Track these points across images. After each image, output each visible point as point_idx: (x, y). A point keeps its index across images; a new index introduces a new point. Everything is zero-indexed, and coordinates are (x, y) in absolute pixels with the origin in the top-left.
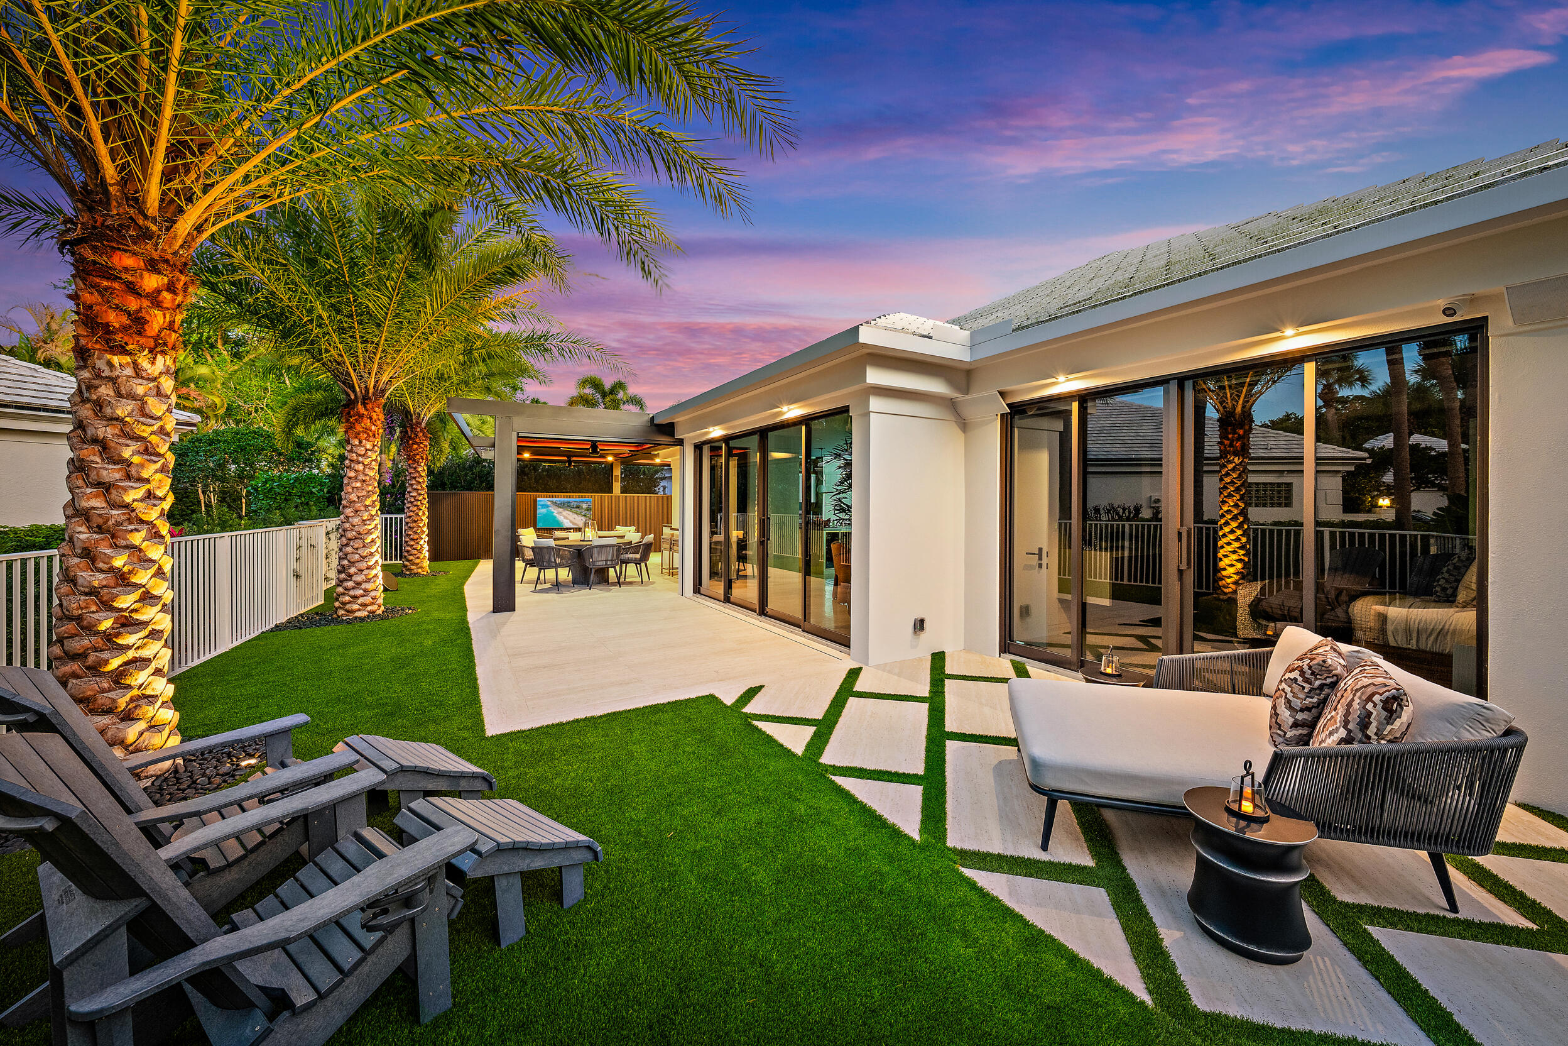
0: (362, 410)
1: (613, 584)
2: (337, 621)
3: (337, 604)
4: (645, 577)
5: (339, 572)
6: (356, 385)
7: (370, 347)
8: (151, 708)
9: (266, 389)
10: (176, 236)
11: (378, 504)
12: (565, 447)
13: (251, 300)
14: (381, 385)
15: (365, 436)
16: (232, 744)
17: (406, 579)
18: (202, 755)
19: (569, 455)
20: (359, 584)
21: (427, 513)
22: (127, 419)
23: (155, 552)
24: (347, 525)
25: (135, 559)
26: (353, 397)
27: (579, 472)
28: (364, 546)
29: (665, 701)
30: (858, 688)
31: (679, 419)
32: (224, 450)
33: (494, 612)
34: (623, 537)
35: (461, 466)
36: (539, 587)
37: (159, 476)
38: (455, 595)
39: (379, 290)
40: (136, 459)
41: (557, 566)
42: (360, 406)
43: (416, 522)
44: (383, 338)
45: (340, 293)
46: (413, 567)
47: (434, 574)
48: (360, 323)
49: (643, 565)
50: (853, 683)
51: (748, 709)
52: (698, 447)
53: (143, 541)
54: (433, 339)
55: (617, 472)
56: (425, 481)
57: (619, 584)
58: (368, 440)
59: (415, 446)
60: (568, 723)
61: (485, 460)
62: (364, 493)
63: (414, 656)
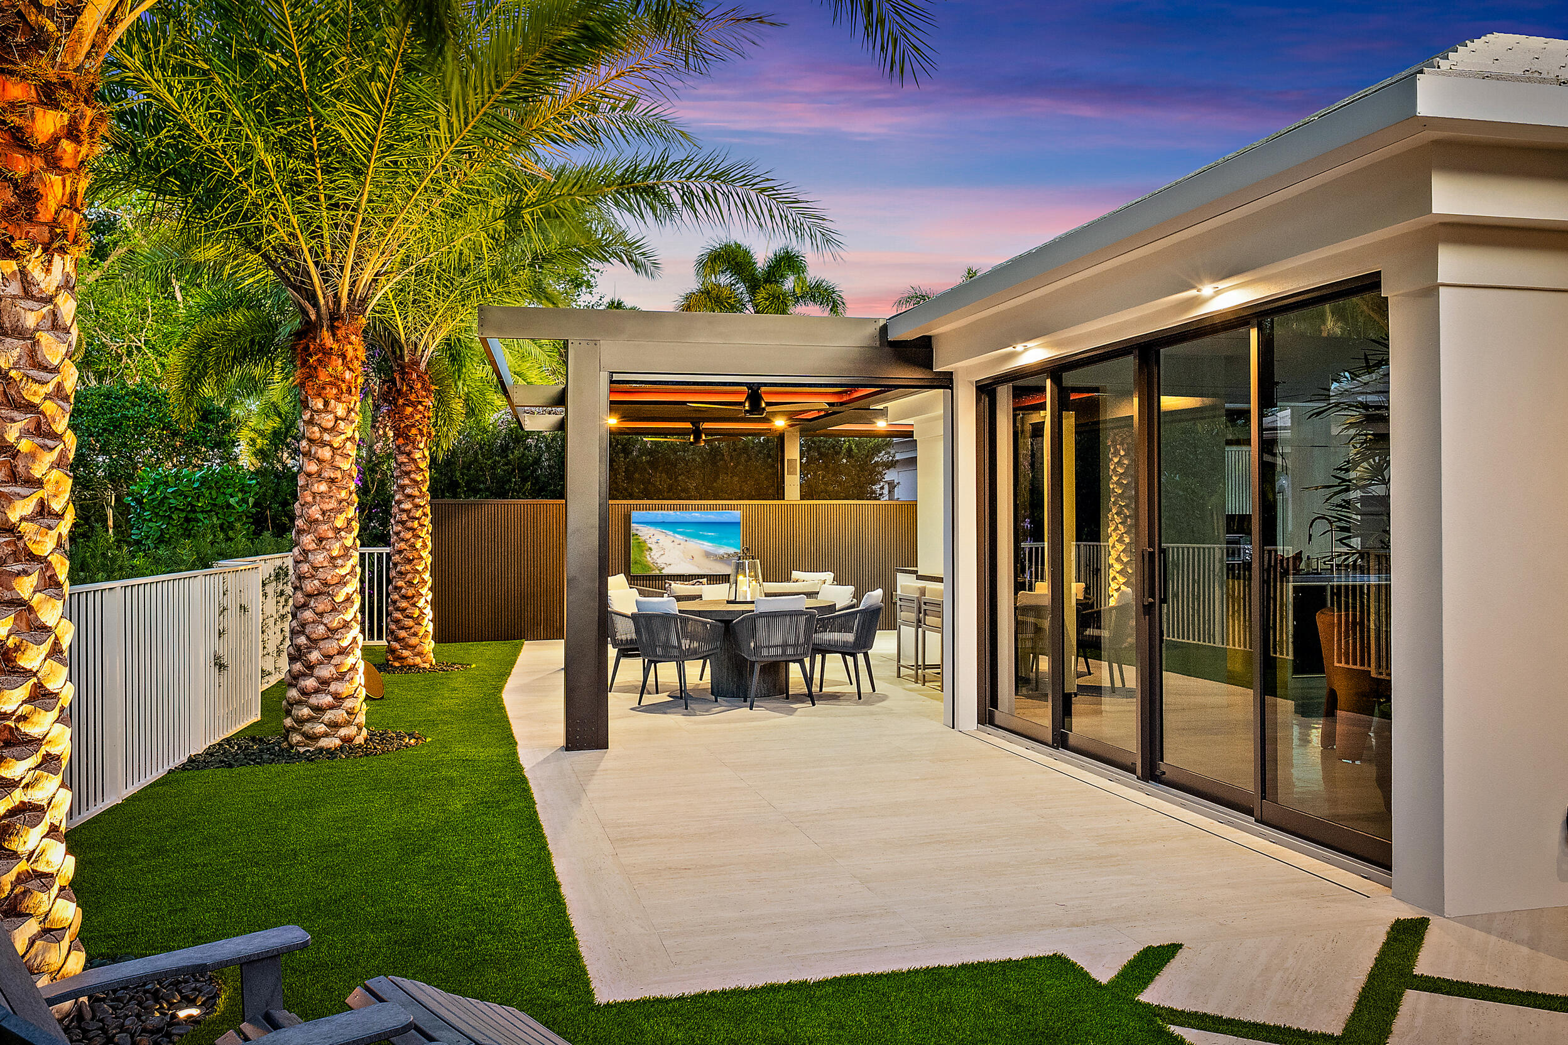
0: (329, 342)
1: (799, 698)
2: (288, 755)
3: (288, 722)
4: (866, 687)
5: (292, 659)
6: (319, 293)
7: (342, 216)
8: (44, 897)
9: (145, 311)
10: (81, 36)
11: (356, 525)
12: (694, 399)
13: (151, 145)
14: (360, 291)
15: (335, 391)
16: (159, 977)
17: (396, 677)
18: (115, 993)
19: (697, 417)
20: (325, 682)
21: (429, 544)
22: (13, 373)
23: (50, 613)
24: (305, 568)
25: (23, 625)
26: (313, 317)
27: (714, 454)
28: (334, 610)
29: (956, 961)
30: (1423, 966)
31: (942, 328)
32: (88, 428)
33: (567, 749)
34: (811, 595)
35: (487, 449)
36: (648, 700)
37: (56, 474)
38: (489, 711)
39: (358, 102)
40: (25, 445)
41: (681, 658)
42: (326, 334)
43: (410, 561)
44: (366, 197)
45: (292, 115)
46: (406, 653)
47: (444, 667)
48: (326, 170)
49: (860, 657)
50: (1411, 956)
51: (1149, 996)
52: (986, 391)
53: (35, 592)
54: (453, 188)
55: (793, 452)
56: (424, 476)
57: (811, 697)
58: (338, 399)
59: (409, 410)
60: (754, 991)
61: (530, 434)
62: (333, 504)
63: (435, 831)
